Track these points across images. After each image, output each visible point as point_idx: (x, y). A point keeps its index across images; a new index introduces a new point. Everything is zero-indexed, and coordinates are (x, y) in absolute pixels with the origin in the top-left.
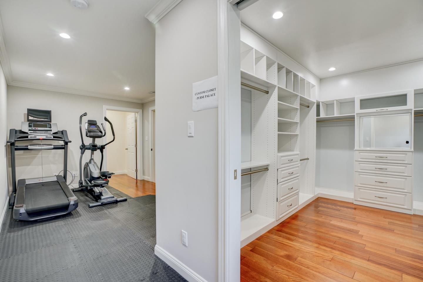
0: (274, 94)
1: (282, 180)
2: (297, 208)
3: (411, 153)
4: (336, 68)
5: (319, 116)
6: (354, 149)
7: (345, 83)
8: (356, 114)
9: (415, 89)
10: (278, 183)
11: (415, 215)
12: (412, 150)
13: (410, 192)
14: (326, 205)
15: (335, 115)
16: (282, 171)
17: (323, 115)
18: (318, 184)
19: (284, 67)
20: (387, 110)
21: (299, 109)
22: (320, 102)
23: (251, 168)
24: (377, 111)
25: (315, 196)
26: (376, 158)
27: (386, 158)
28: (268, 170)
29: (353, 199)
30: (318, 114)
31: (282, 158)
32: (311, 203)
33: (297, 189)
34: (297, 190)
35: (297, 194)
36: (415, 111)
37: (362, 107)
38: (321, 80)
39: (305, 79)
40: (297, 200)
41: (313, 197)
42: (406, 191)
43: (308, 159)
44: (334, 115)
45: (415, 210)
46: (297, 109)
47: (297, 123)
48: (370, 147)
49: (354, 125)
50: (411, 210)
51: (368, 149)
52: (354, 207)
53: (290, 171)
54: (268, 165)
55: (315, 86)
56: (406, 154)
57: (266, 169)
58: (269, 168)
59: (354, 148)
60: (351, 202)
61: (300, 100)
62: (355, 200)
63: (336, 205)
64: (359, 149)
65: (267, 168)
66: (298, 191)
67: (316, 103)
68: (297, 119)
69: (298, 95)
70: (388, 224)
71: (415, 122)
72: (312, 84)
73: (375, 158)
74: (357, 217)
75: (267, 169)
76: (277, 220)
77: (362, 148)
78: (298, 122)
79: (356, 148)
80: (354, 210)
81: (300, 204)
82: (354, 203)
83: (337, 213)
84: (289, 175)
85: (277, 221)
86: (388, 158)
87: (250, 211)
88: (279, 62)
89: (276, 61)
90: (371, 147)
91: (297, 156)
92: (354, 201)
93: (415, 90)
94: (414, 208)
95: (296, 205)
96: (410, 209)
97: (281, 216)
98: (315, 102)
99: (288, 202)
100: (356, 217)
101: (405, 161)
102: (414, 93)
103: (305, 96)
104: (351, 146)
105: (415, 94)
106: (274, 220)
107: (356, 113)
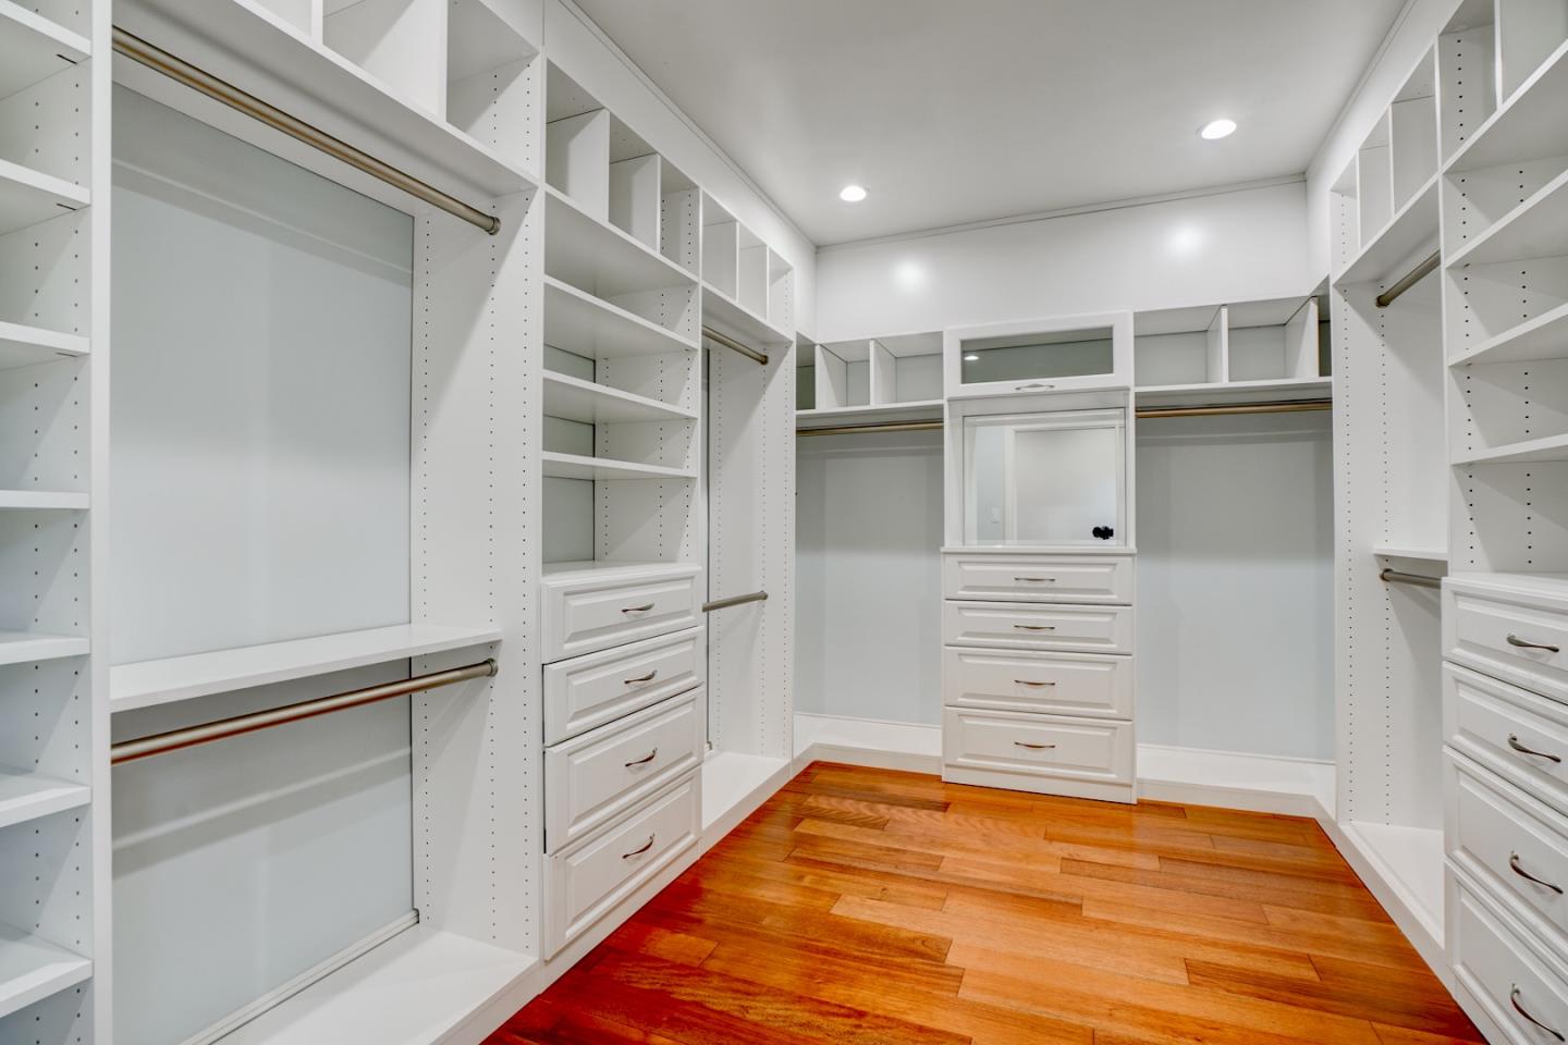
0: (523, 232)
1: (574, 726)
2: (695, 844)
3: (1129, 559)
4: (867, 190)
5: (813, 407)
6: (942, 550)
7: (910, 275)
8: (949, 401)
9: (1137, 310)
10: (548, 743)
11: (1144, 806)
12: (1132, 547)
13: (1127, 717)
14: (834, 801)
15: (874, 405)
16: (569, 674)
17: (827, 402)
18: (810, 698)
19: (603, 108)
20: (1050, 389)
21: (696, 350)
22: (814, 345)
23: (410, 658)
24: (1019, 392)
25: (795, 762)
26: (1019, 584)
27: (1051, 585)
28: (493, 673)
29: (938, 759)
30: (805, 396)
31: (576, 602)
32: (771, 800)
33: (688, 752)
34: (690, 755)
35: (693, 775)
36: (1138, 396)
37: (968, 374)
38: (819, 250)
39: (733, 221)
40: (695, 803)
41: (789, 764)
42: (1113, 712)
43: (765, 597)
44: (868, 403)
45: (1141, 782)
46: (689, 350)
47: (688, 419)
48: (1004, 539)
49: (941, 452)
50: (1131, 786)
51: (999, 547)
52: (939, 795)
53: (640, 666)
54: (493, 645)
55: (789, 269)
56: (1114, 565)
57: (479, 665)
58: (500, 663)
59: (943, 545)
60: (935, 772)
61: (705, 312)
62: (947, 766)
63: (873, 796)
64: (959, 547)
65: (489, 662)
66: (693, 759)
67: (794, 345)
68: (689, 402)
69: (694, 284)
70: (1062, 872)
71: (1139, 444)
72: (771, 251)
73: (1014, 584)
74: (948, 853)
75: (487, 667)
76: (548, 958)
77: (974, 545)
78: (692, 415)
79: (951, 542)
80: (939, 815)
81: (706, 823)
82: (943, 779)
83: (872, 842)
84: (627, 689)
85: (547, 962)
86: (1057, 584)
87: (414, 913)
88: (553, 60)
89: (540, 48)
90: (1008, 541)
91: (686, 586)
92: (944, 768)
93: (1138, 317)
94: (1141, 773)
95: (688, 833)
96: (1127, 781)
97: (571, 932)
98: (792, 342)
99: (630, 834)
100: (942, 854)
101: (1112, 594)
102: (1135, 332)
103: (734, 297)
104: (932, 539)
105: (1136, 337)
106: (531, 959)
107: (946, 397)
